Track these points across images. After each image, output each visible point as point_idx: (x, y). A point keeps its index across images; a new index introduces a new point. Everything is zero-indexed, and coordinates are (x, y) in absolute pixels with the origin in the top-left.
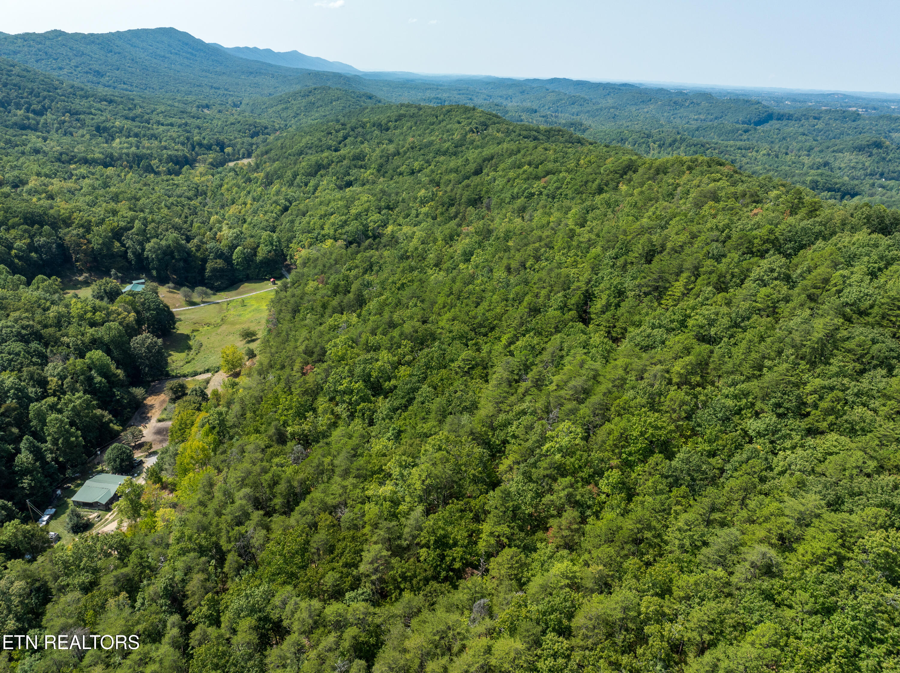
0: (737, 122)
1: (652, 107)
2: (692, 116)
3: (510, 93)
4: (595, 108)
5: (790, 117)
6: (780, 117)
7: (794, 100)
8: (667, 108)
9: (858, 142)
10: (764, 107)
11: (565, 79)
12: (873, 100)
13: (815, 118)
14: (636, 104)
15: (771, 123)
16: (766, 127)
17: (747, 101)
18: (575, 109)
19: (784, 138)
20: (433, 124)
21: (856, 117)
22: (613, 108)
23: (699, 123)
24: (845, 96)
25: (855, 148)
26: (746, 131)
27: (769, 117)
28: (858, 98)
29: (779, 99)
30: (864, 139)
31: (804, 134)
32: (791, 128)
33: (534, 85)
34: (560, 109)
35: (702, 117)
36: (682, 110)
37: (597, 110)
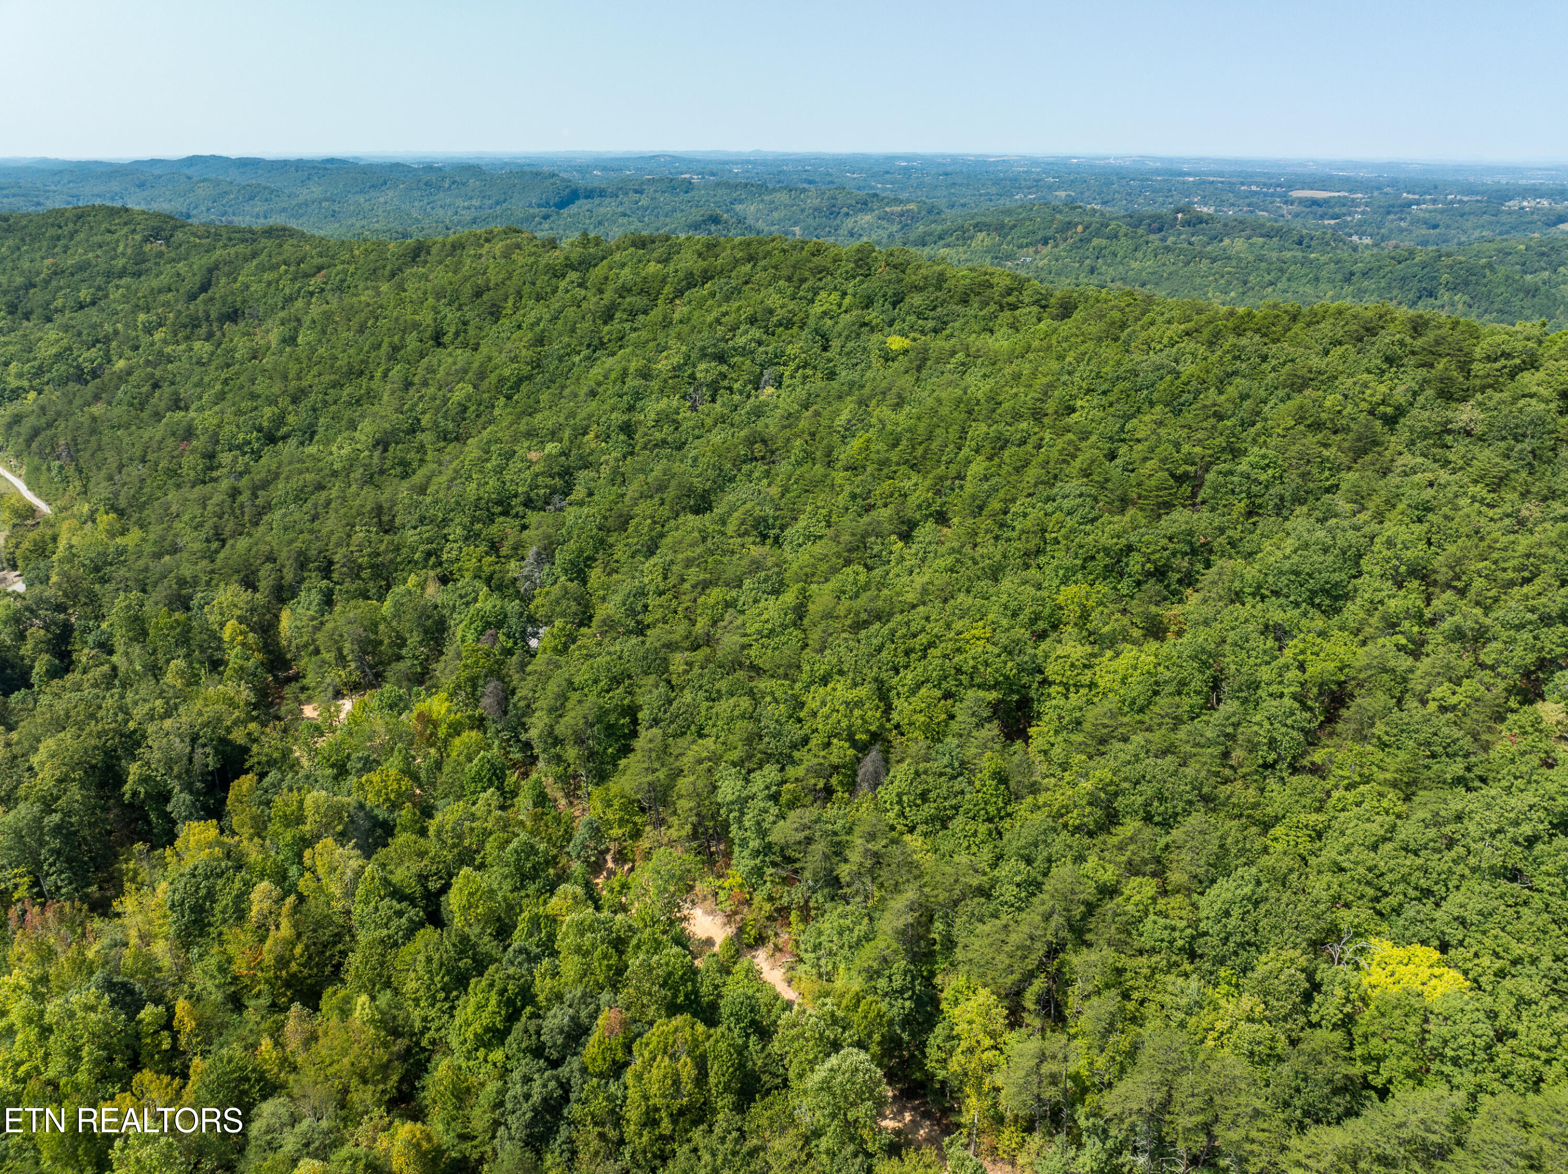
0: (530, 206)
1: (391, 193)
2: (460, 203)
3: (117, 189)
4: (294, 202)
5: (602, 193)
6: (589, 194)
7: (604, 169)
8: (416, 194)
9: (691, 219)
10: (563, 180)
11: (213, 157)
12: (711, 162)
13: (636, 192)
14: (362, 192)
15: (578, 203)
16: (573, 209)
17: (537, 174)
18: (259, 207)
19: (600, 223)
20: (58, 239)
21: (688, 186)
22: (327, 200)
23: (473, 213)
24: (674, 159)
25: (690, 227)
26: (546, 217)
27: (570, 196)
28: (691, 161)
29: (584, 169)
30: (696, 215)
31: (625, 215)
32: (607, 208)
33: (157, 172)
34: (230, 210)
35: (476, 202)
36: (441, 195)
37: (300, 205)
